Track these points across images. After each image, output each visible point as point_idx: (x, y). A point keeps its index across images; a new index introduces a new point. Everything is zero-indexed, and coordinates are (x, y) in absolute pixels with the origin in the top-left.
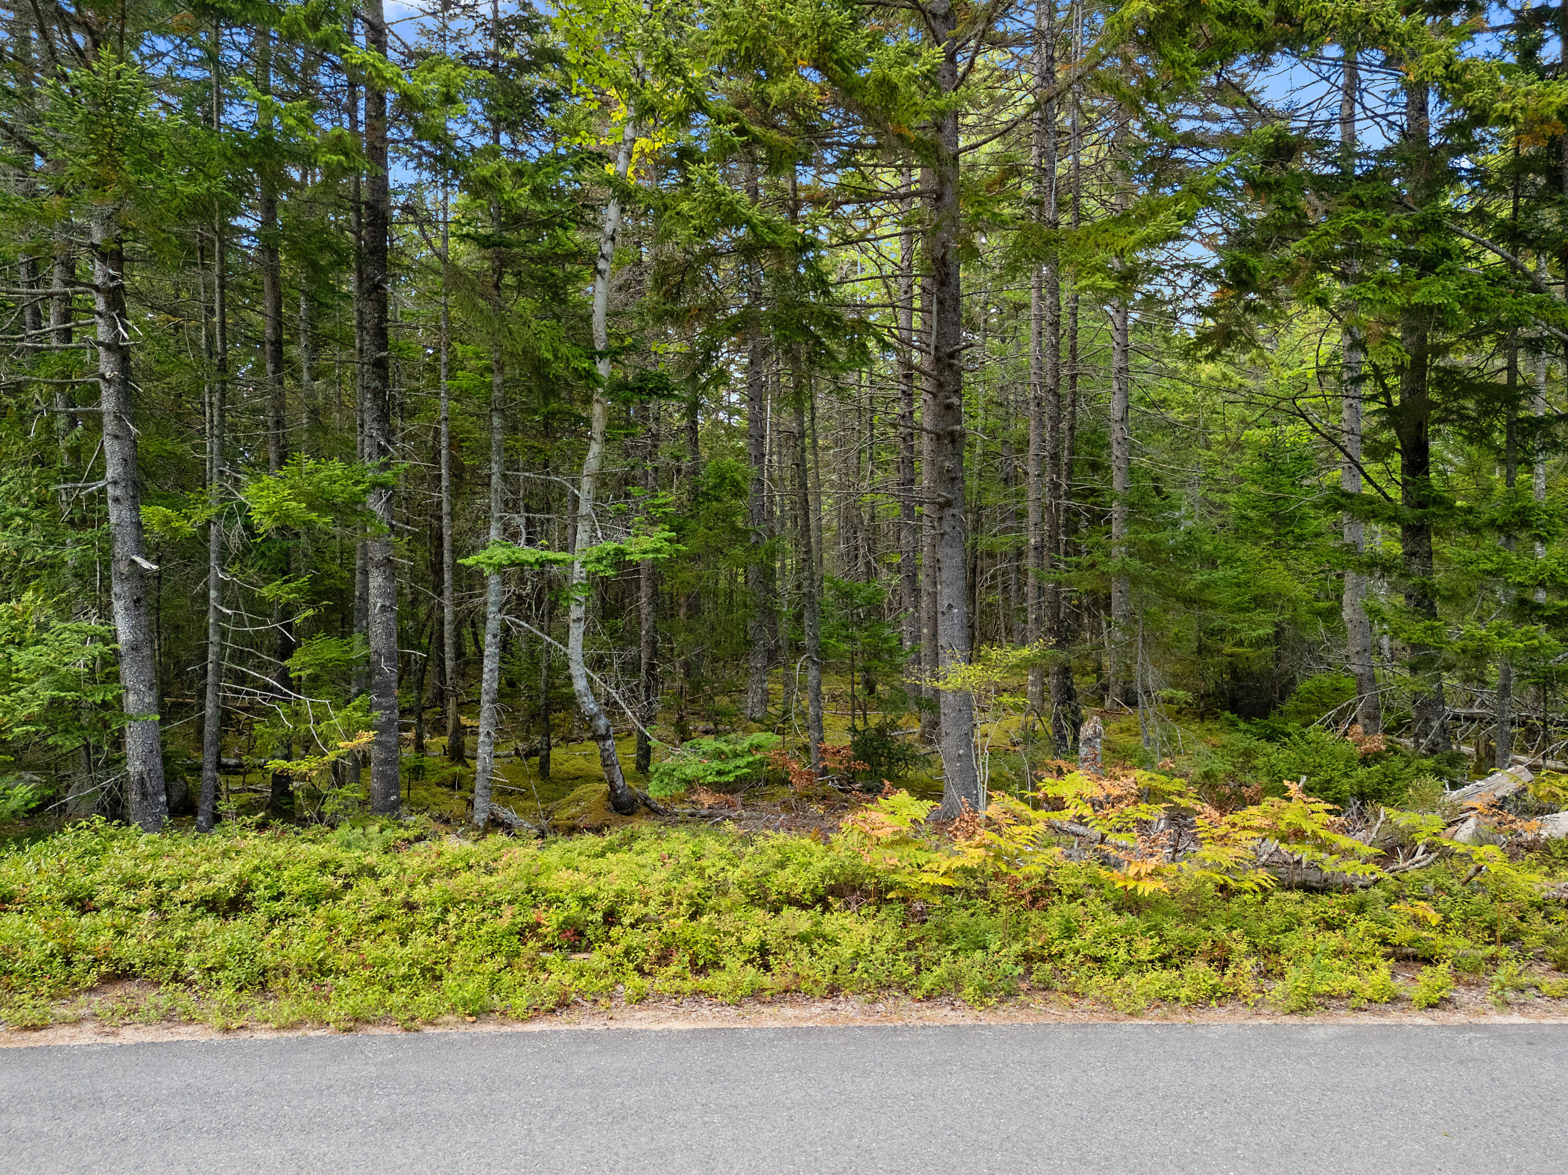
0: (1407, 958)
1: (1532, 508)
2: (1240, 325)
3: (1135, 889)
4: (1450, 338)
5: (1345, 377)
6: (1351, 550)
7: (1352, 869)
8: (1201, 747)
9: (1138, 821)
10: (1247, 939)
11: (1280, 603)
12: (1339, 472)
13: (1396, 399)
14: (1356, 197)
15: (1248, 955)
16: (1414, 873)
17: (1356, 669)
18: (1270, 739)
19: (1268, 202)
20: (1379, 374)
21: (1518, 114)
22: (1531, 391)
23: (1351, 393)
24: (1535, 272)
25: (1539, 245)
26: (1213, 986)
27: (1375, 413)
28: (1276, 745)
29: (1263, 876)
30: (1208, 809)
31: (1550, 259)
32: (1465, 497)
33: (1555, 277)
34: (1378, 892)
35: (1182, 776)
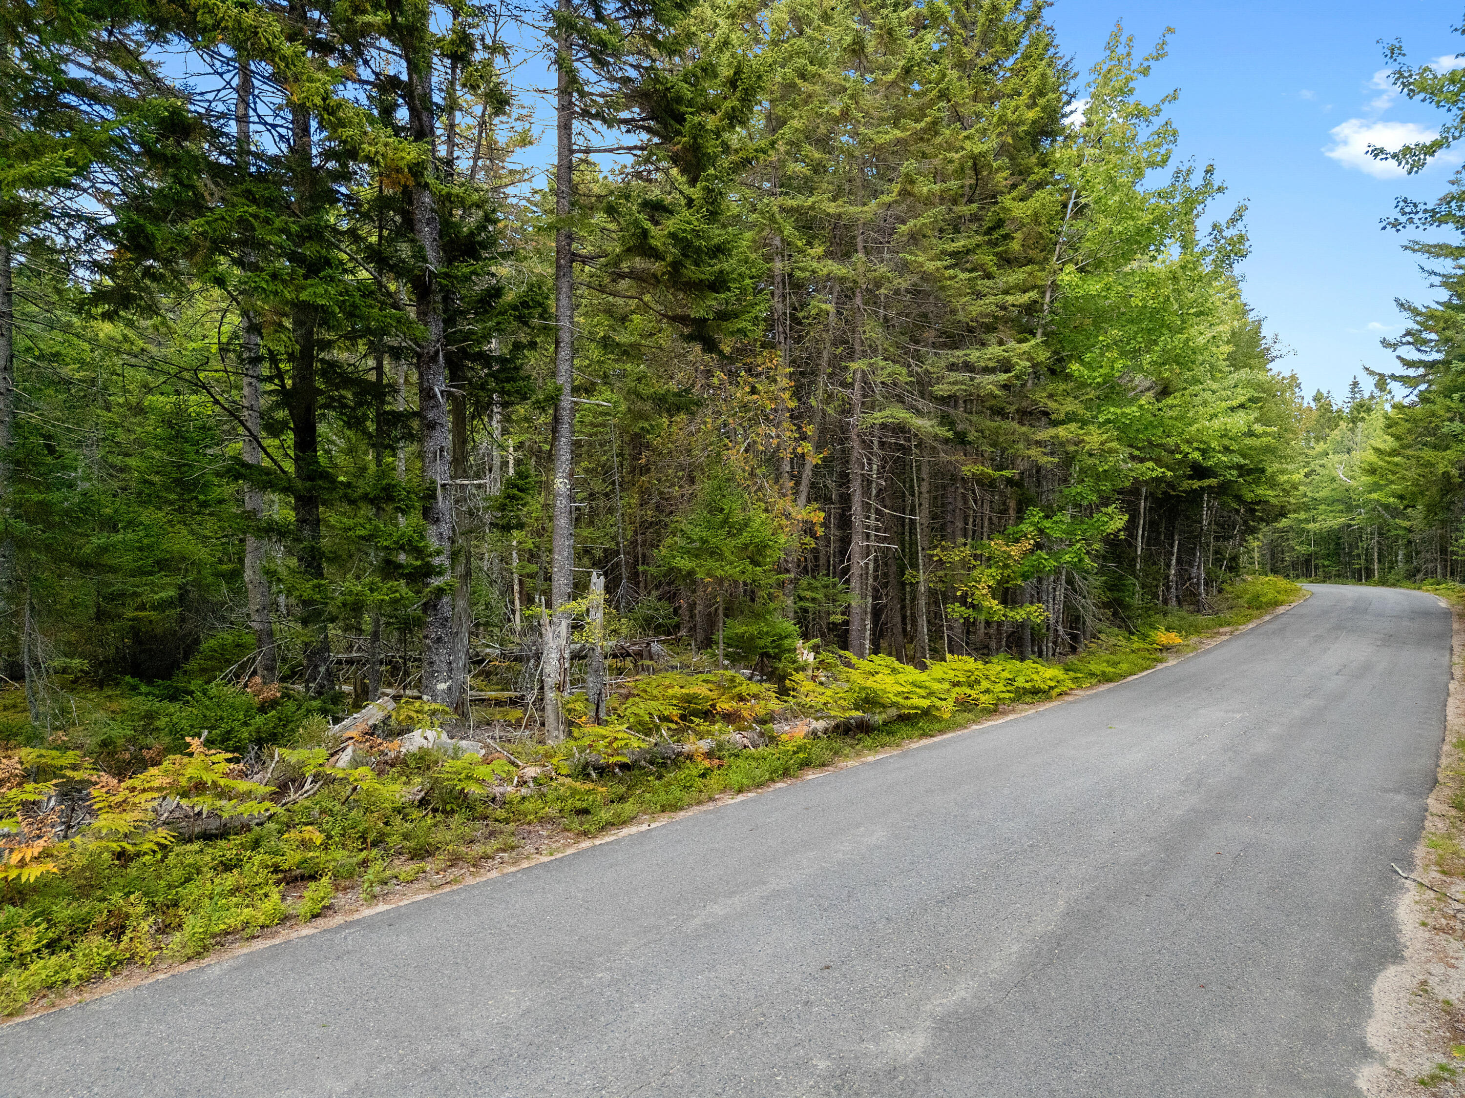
0: (295, 879)
1: (394, 486)
2: (140, 290)
3: (19, 877)
4: (331, 336)
5: (245, 356)
6: (252, 515)
7: (250, 809)
8: (100, 715)
9: (24, 804)
10: (145, 900)
11: (183, 566)
12: (241, 444)
13: (289, 383)
14: (249, 191)
15: (146, 916)
16: (303, 802)
17: (256, 626)
18: (173, 699)
19: (165, 174)
20: (273, 359)
21: (380, 157)
22: (394, 389)
23: (250, 372)
24: (395, 293)
25: (400, 271)
26: (108, 957)
27: (270, 393)
28: (178, 705)
29: (162, 834)
30: (105, 778)
31: (406, 284)
32: (346, 474)
33: (410, 300)
34: (272, 826)
35: (77, 748)
